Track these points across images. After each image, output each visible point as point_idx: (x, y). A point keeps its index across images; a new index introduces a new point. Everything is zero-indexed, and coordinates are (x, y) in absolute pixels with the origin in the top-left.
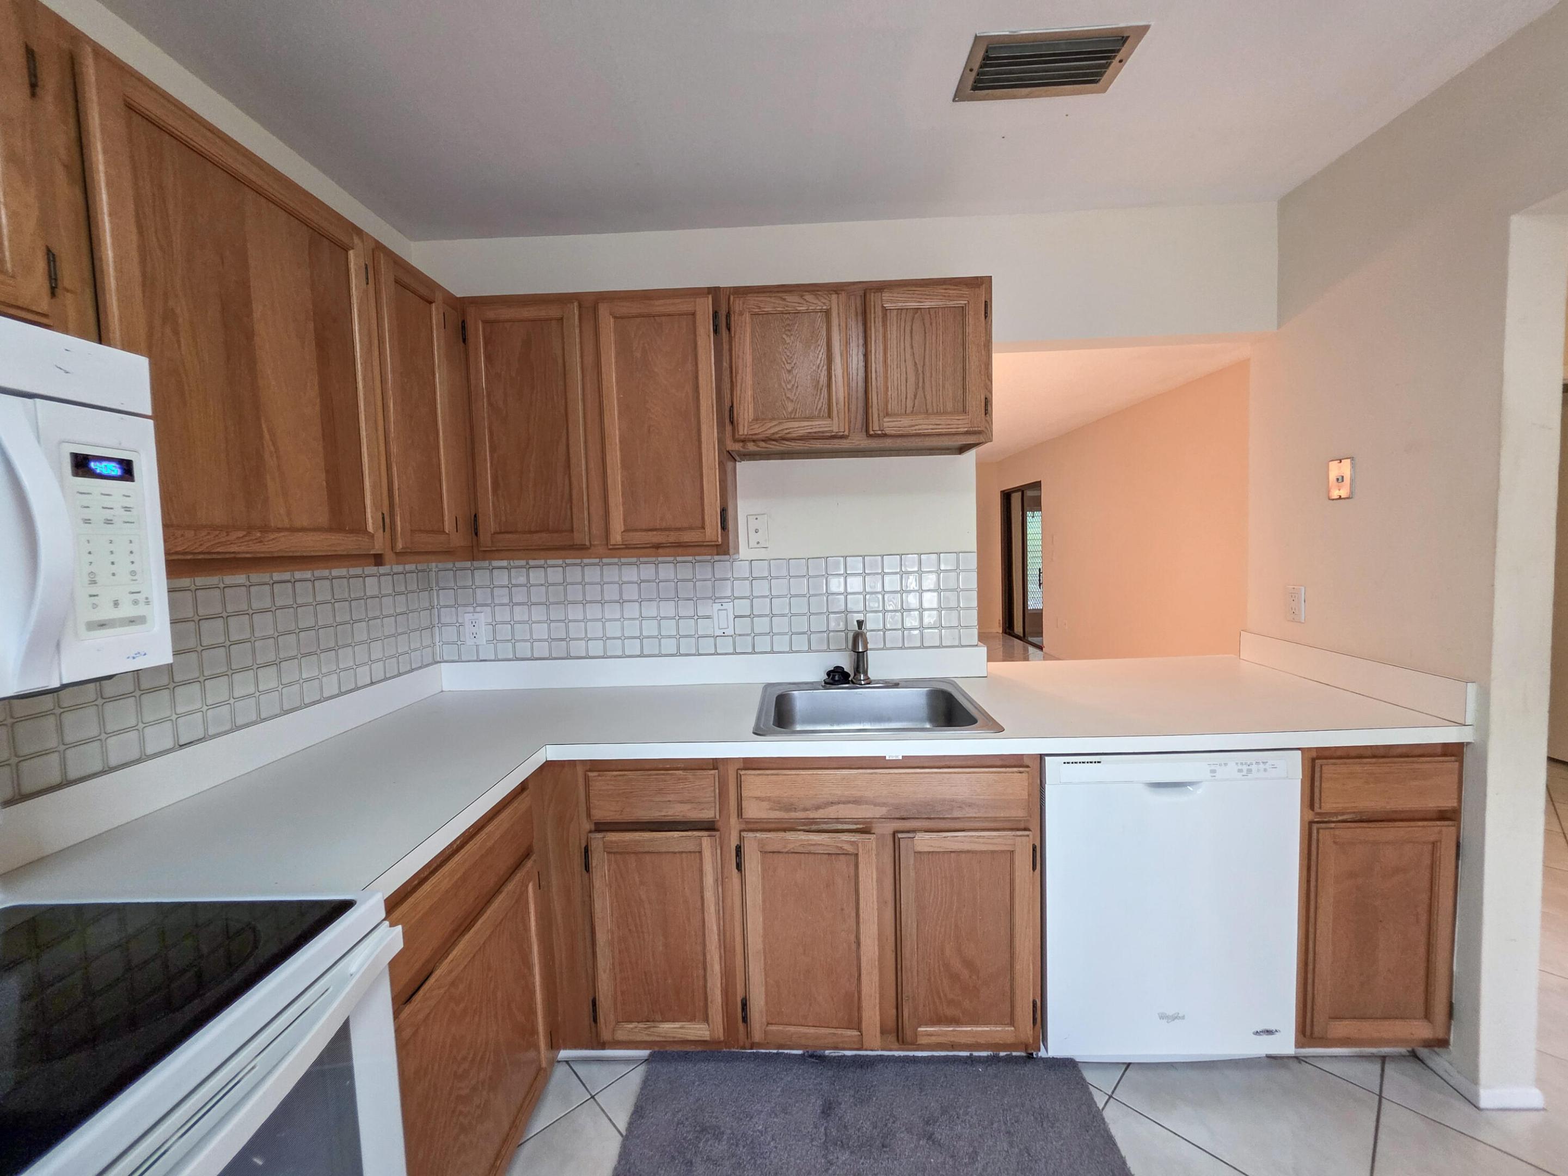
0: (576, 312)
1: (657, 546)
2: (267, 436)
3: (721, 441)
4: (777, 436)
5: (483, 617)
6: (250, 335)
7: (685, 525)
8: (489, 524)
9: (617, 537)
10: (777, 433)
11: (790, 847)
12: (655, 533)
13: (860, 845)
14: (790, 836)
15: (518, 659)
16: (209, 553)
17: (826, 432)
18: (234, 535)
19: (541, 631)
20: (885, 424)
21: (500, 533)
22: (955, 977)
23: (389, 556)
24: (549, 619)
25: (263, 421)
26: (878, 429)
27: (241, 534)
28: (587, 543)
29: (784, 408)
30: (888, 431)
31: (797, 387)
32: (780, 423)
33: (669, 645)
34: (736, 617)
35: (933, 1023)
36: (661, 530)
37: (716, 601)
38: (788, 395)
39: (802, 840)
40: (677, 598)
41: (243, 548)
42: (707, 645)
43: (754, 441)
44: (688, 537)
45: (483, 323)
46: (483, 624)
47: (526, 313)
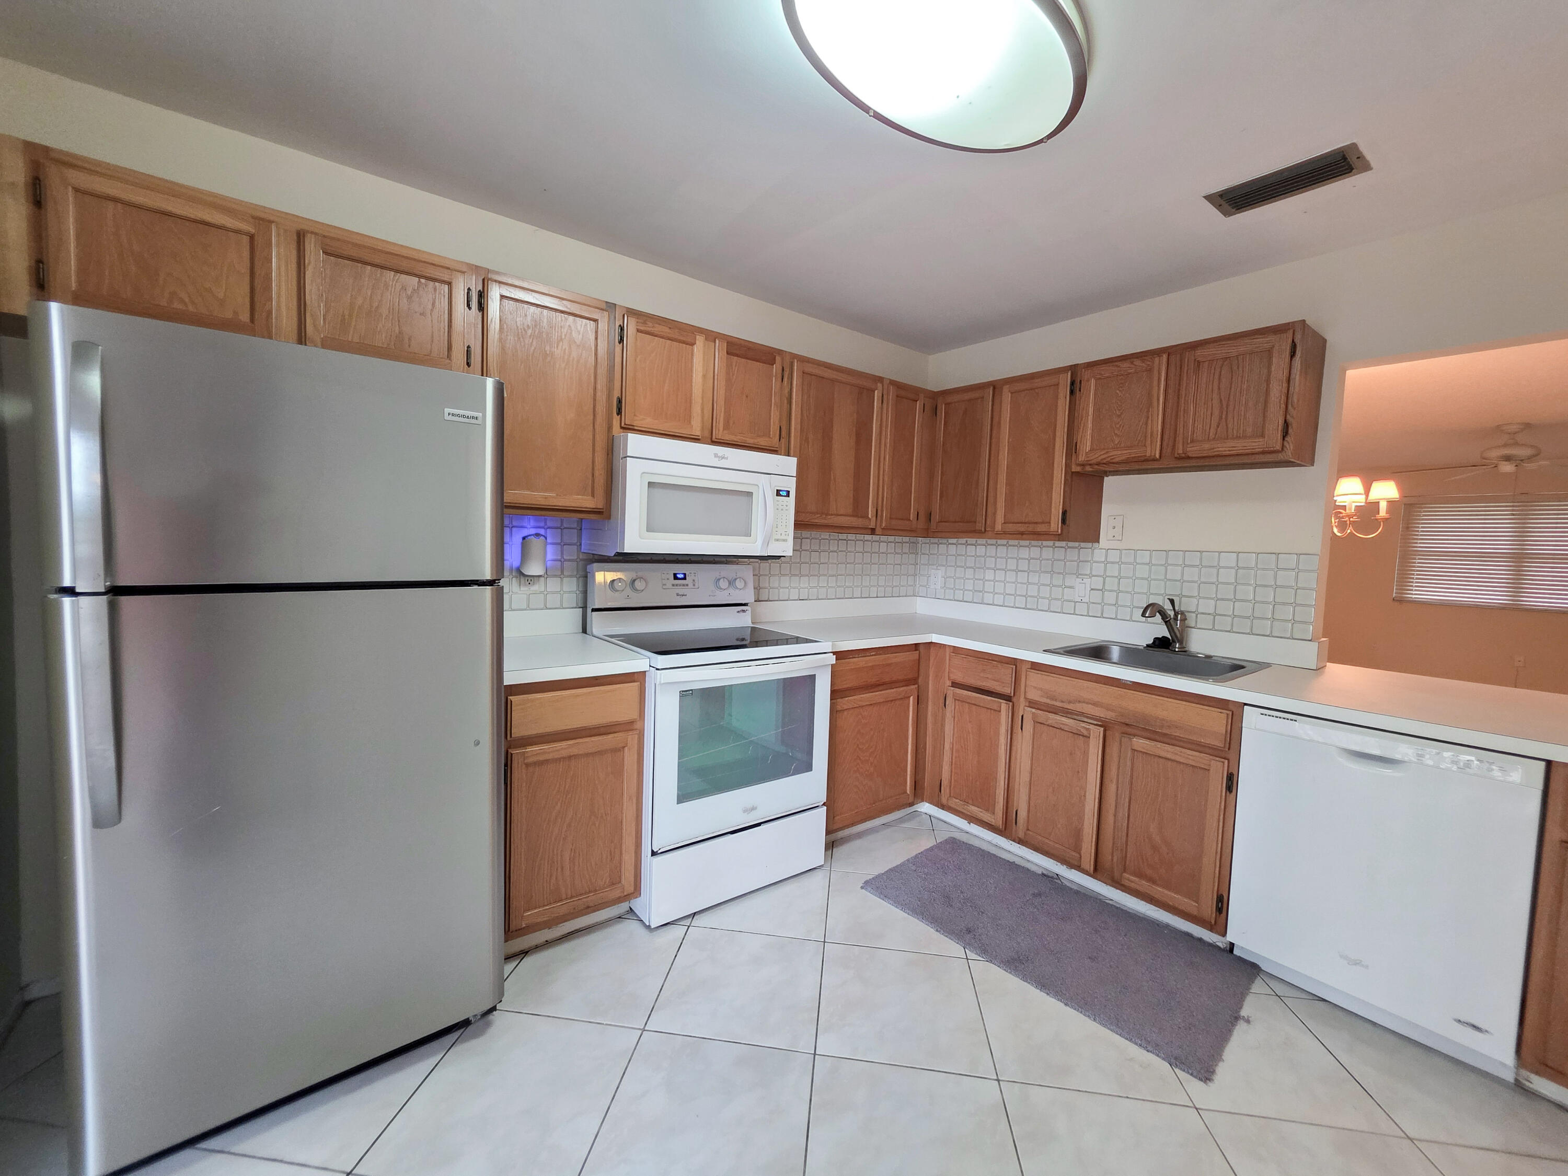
0: (991, 393)
1: (1022, 534)
3: (1068, 466)
4: (1105, 461)
5: (940, 573)
7: (1040, 521)
8: (936, 517)
9: (999, 527)
10: (1105, 459)
11: (1050, 722)
12: (1020, 525)
13: (1091, 732)
14: (1051, 716)
15: (955, 600)
17: (1141, 456)
19: (969, 585)
20: (1188, 449)
21: (941, 522)
22: (1155, 848)
23: (878, 531)
24: (974, 577)
25: (832, 472)
26: (1181, 452)
27: (819, 515)
28: (983, 530)
29: (1113, 441)
30: (1190, 455)
31: (1123, 426)
32: (1107, 452)
33: (1044, 604)
34: (1092, 589)
35: (1135, 875)
36: (1025, 523)
37: (1079, 576)
38: (1116, 432)
39: (1056, 719)
40: (1052, 572)
42: (1069, 607)
43: (1090, 465)
44: (1041, 528)
45: (945, 404)
46: (940, 577)
47: (967, 396)
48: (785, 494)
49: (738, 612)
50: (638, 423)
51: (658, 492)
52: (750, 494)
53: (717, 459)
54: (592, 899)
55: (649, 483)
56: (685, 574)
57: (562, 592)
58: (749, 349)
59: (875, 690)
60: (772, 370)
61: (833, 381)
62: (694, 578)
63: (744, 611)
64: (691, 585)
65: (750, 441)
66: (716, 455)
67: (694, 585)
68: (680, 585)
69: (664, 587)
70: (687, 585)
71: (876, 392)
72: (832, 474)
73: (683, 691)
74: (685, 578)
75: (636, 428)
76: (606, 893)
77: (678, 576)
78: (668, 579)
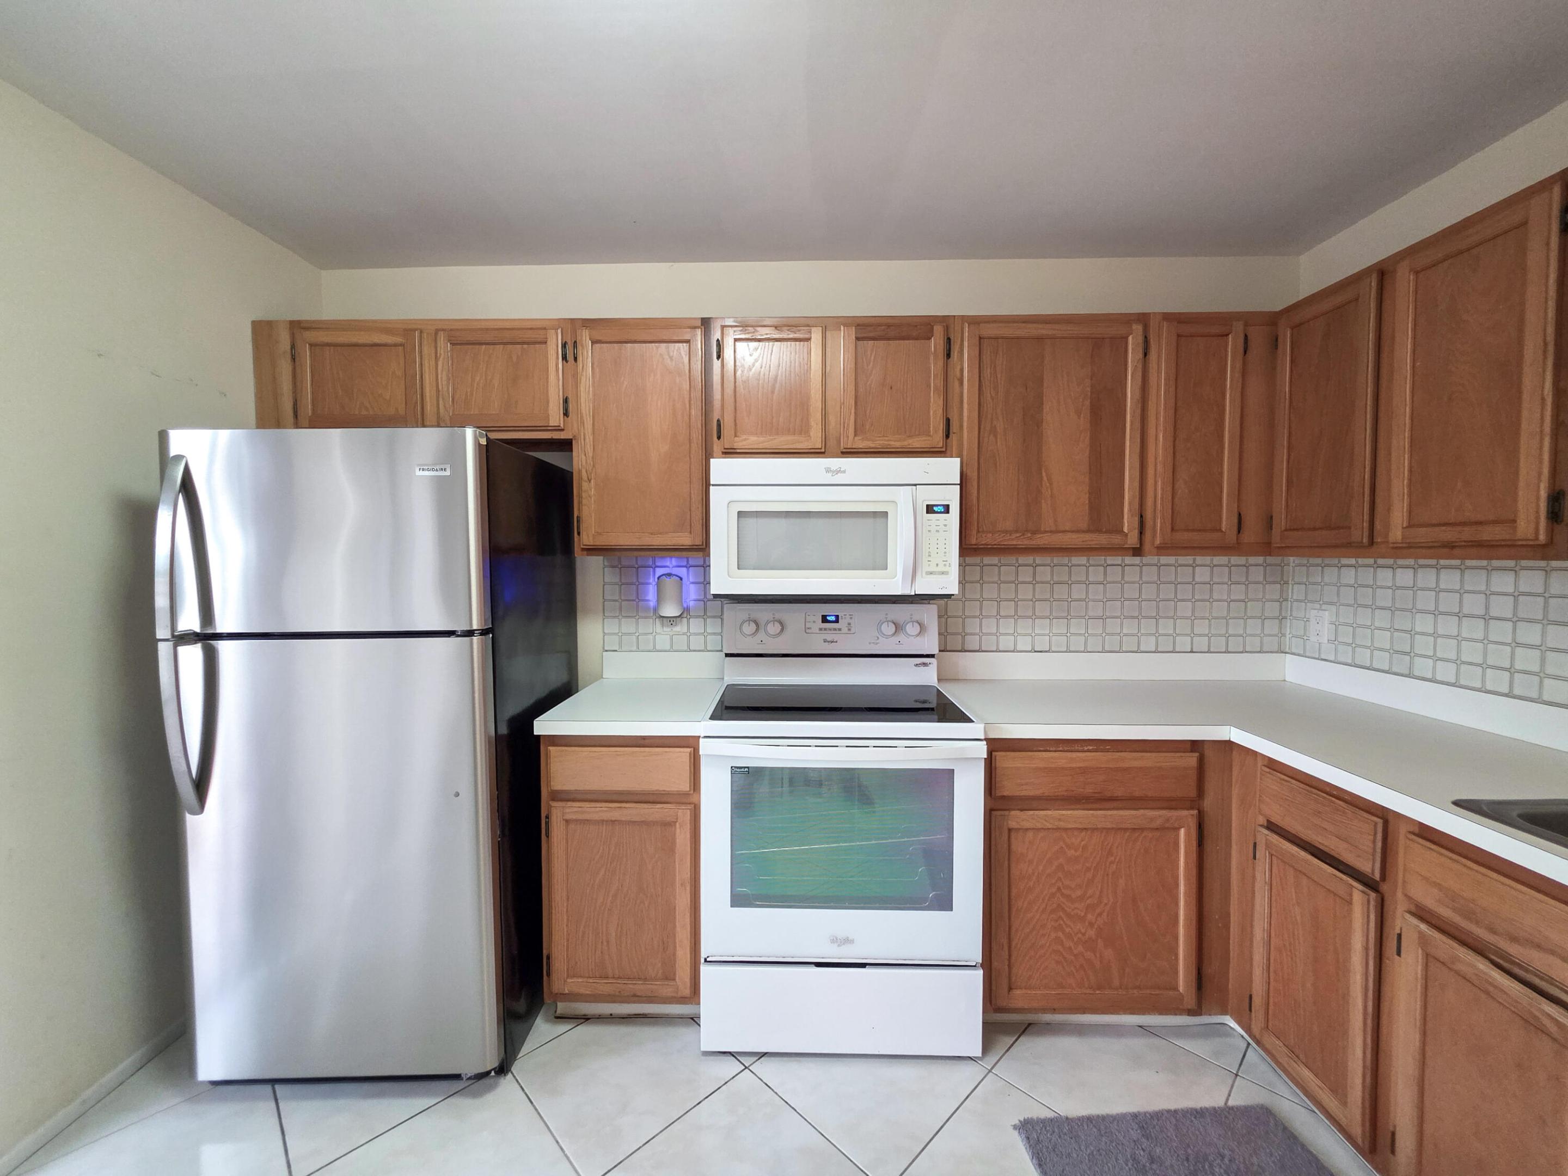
0: (1374, 284)
1: (1449, 546)
2: (1045, 478)
5: (1327, 616)
6: (1039, 423)
7: (1490, 518)
11: (1461, 966)
12: (1443, 529)
15: (1356, 665)
16: (999, 545)
18: (1014, 536)
19: (1383, 639)
23: (1149, 549)
24: (1392, 627)
25: (1043, 470)
27: (1018, 535)
28: (1367, 541)
36: (1457, 524)
41: (1019, 543)
44: (1491, 534)
45: (1292, 329)
46: (1326, 622)
47: (1326, 306)
48: (941, 509)
49: (917, 665)
50: (741, 443)
51: (750, 522)
52: (885, 514)
53: (830, 474)
54: (639, 988)
55: (739, 513)
56: (837, 617)
57: (705, 634)
58: (889, 326)
59: (1094, 806)
60: (930, 347)
61: (1040, 339)
62: (850, 621)
63: (925, 664)
64: (845, 630)
65: (896, 444)
66: (828, 470)
67: (849, 630)
68: (830, 630)
69: (807, 631)
70: (840, 630)
71: (1130, 338)
72: (1044, 474)
73: (735, 767)
74: (837, 621)
75: (738, 451)
76: (656, 987)
77: (829, 618)
78: (814, 622)
